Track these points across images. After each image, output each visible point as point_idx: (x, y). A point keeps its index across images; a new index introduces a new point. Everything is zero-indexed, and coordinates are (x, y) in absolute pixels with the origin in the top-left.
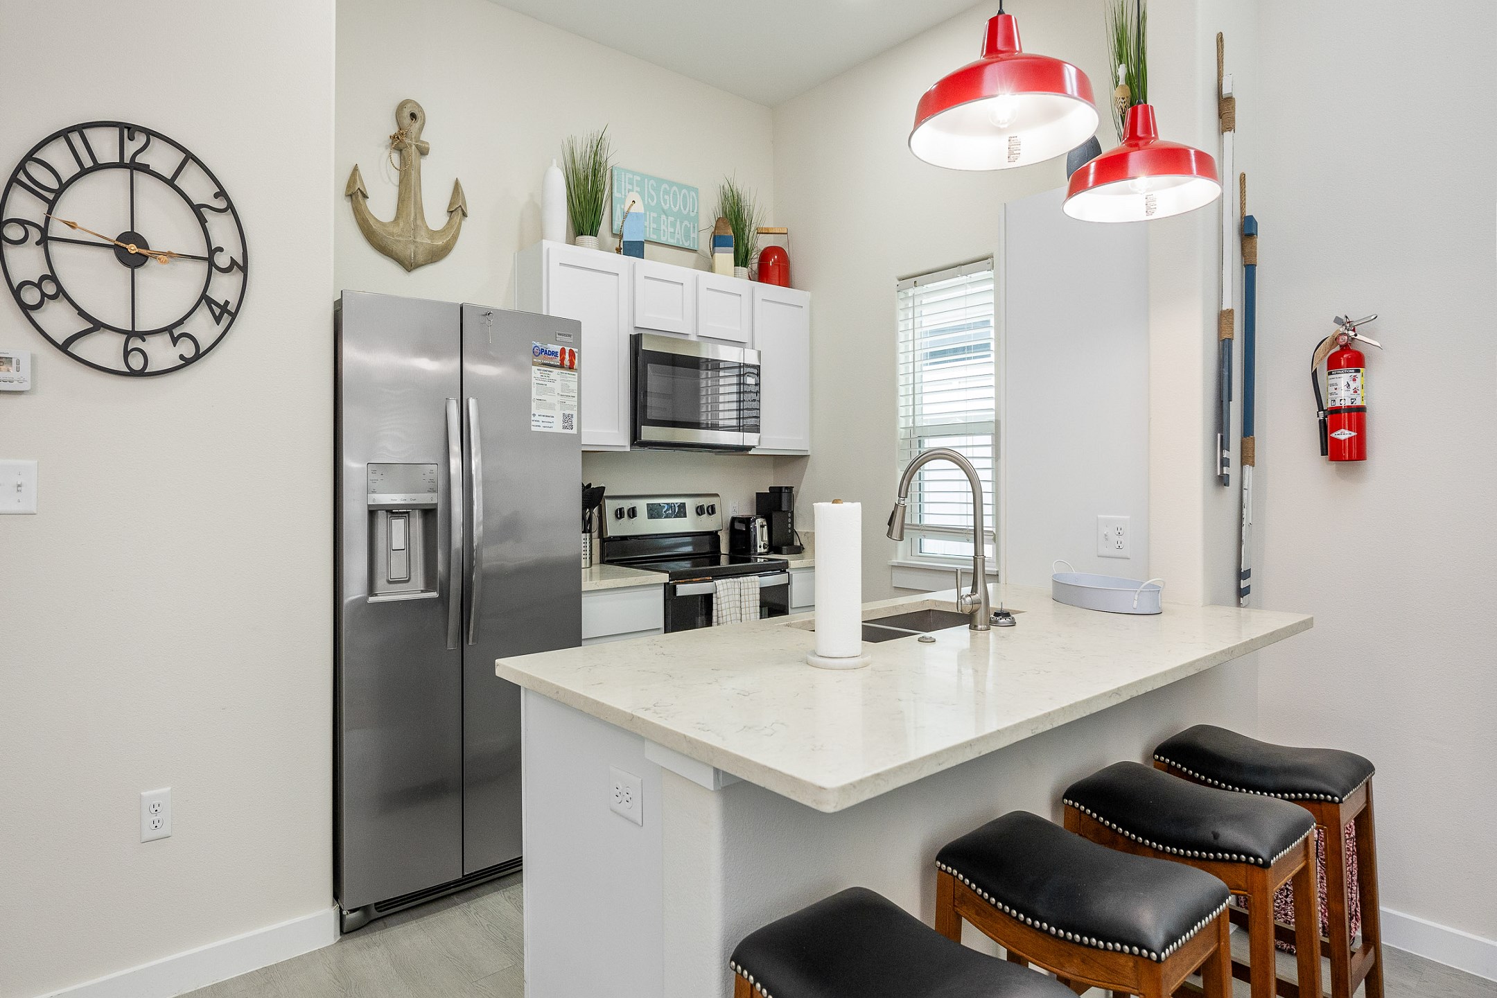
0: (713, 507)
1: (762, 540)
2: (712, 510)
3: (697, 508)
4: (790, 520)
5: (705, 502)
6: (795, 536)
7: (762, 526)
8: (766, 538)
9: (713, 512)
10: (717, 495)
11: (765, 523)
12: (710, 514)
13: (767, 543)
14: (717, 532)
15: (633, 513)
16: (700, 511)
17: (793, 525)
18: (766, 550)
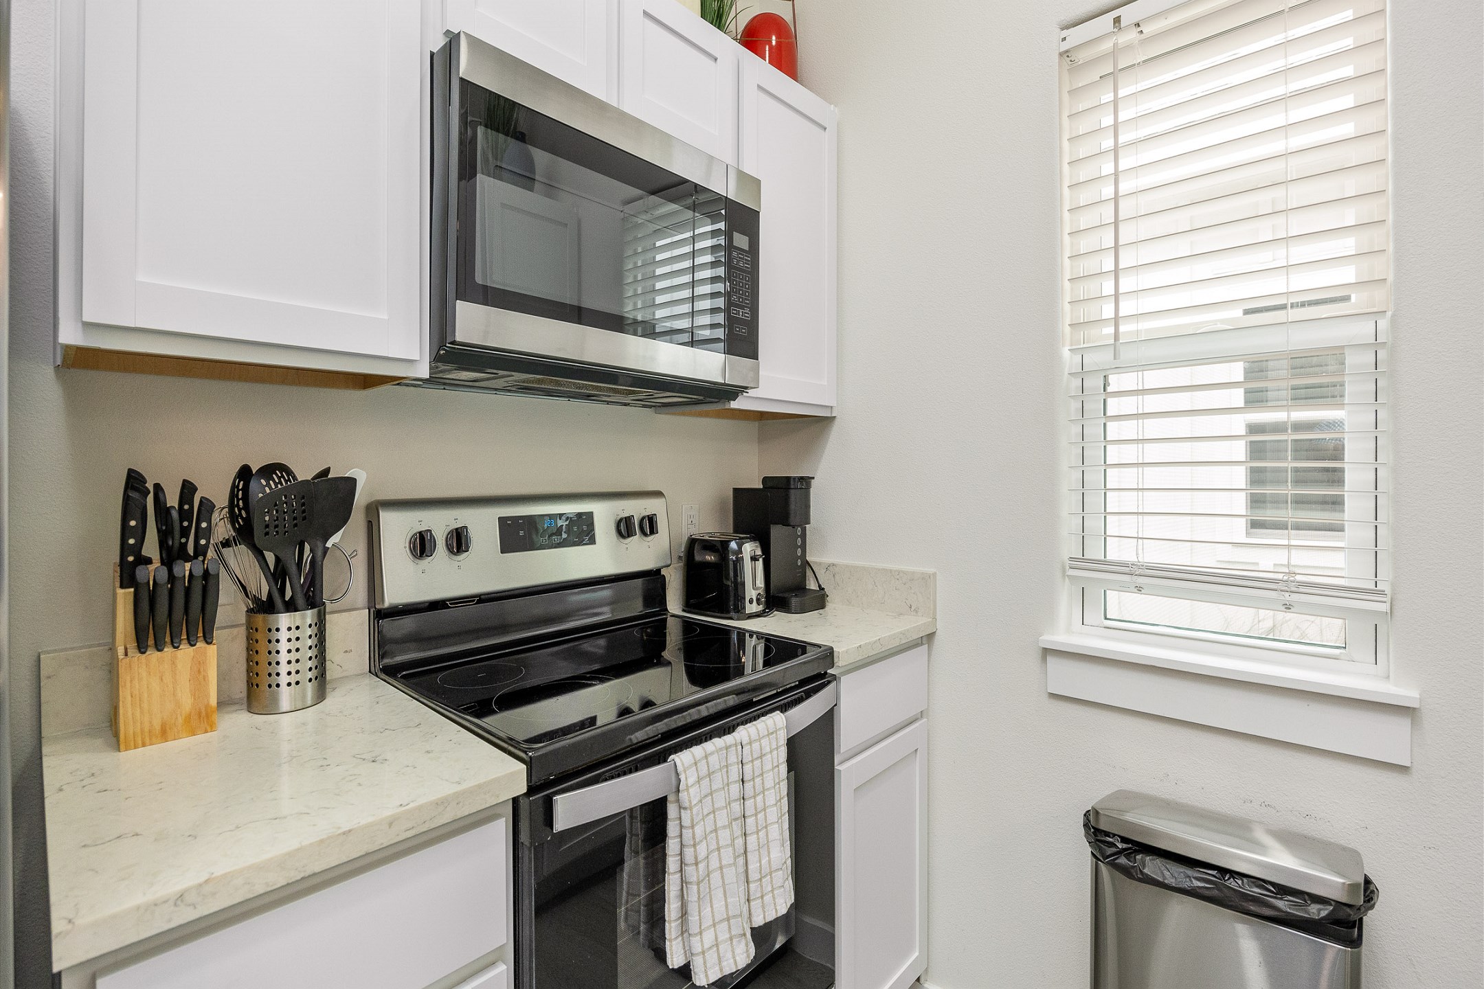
0: (652, 520)
1: (754, 587)
2: (649, 525)
3: (618, 524)
4: (799, 541)
5: (636, 509)
6: (809, 573)
7: (754, 559)
8: (760, 583)
9: (653, 530)
10: (658, 494)
11: (759, 552)
12: (645, 535)
13: (762, 592)
14: (658, 571)
15: (459, 541)
16: (625, 528)
17: (804, 551)
18: (761, 608)
